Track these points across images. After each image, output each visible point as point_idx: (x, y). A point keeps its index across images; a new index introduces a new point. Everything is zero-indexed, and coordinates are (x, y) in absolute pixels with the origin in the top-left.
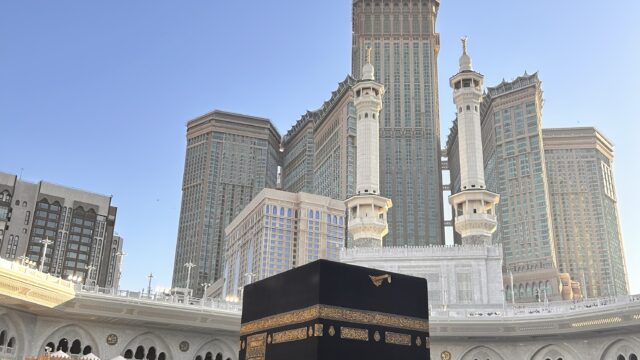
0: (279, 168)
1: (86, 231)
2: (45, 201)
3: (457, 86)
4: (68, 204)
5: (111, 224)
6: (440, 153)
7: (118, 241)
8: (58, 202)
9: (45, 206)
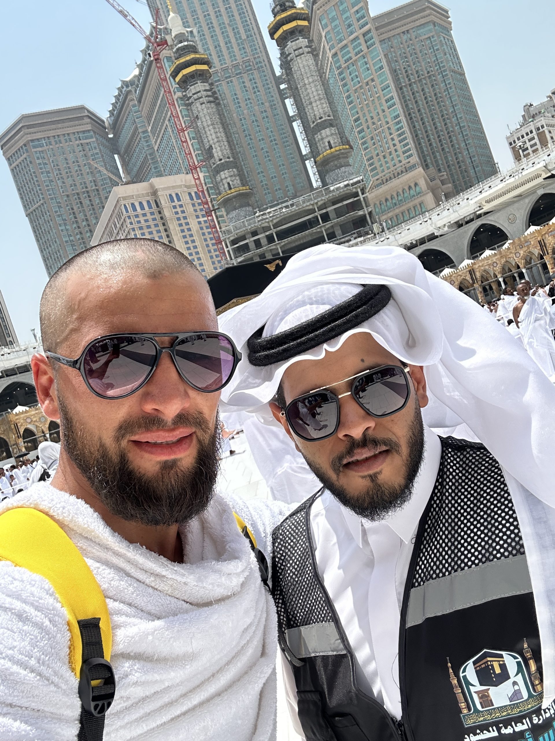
0: (116, 156)
6: (277, 81)
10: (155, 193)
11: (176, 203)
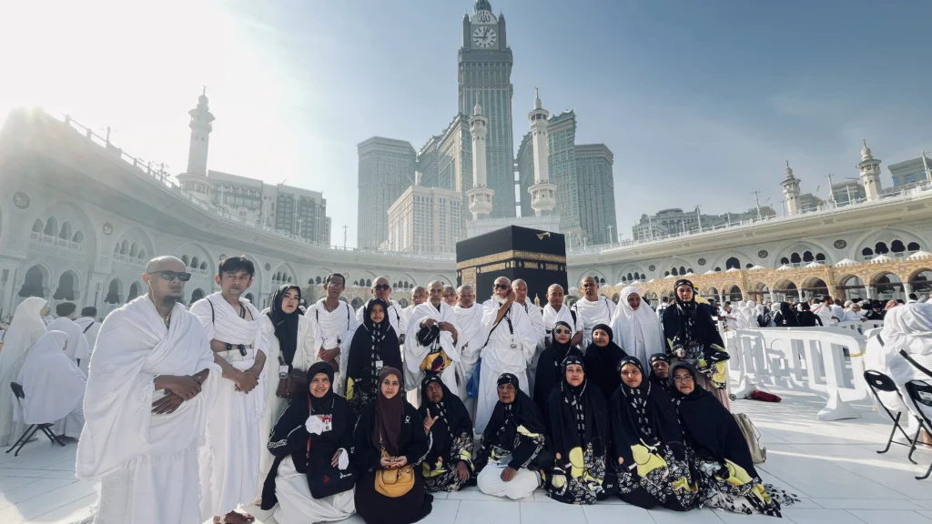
0: (416, 172)
1: (310, 214)
2: (282, 196)
3: (533, 118)
4: (297, 198)
5: (324, 209)
6: (514, 161)
7: (329, 220)
8: (290, 197)
9: (282, 199)
10: (432, 194)
11: (442, 204)
